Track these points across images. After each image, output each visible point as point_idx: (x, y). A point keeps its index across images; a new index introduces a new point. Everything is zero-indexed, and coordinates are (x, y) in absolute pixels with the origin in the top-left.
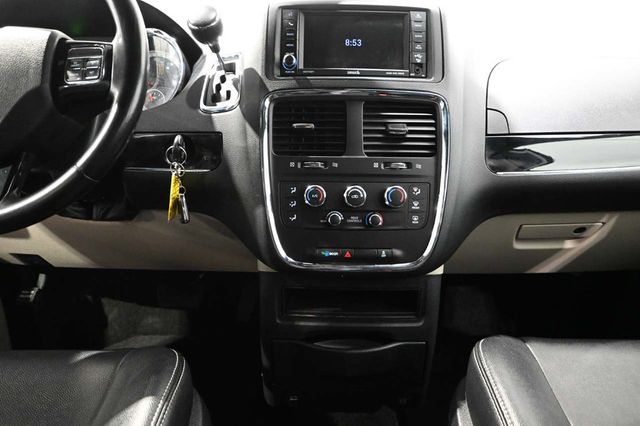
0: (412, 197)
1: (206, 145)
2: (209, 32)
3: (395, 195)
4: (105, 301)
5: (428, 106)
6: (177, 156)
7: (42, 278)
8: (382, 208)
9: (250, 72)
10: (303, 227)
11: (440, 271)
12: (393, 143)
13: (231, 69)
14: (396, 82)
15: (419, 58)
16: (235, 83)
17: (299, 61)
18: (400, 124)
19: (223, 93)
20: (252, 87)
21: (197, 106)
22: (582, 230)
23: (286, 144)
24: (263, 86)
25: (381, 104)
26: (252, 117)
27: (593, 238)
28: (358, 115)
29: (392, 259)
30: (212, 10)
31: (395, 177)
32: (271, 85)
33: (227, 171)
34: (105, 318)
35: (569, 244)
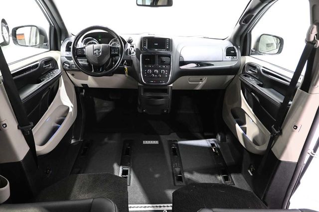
0: (166, 72)
1: (130, 62)
2: (130, 42)
3: (163, 71)
4: (94, 98)
5: (169, 56)
6: (125, 64)
7: (84, 90)
8: (161, 74)
9: (137, 49)
10: (148, 77)
11: (171, 85)
12: (162, 63)
13: (133, 47)
14: (163, 51)
15: (168, 47)
16: (134, 50)
17: (146, 48)
18: (164, 59)
19: (132, 52)
20: (138, 52)
21: (127, 55)
22: (201, 79)
23: (144, 62)
24: (140, 52)
25: (161, 56)
26: (138, 57)
27: (204, 82)
28: (157, 58)
29: (162, 83)
30: (130, 37)
31: (163, 69)
32: (141, 52)
33: (134, 67)
34: (94, 102)
35: (200, 83)
